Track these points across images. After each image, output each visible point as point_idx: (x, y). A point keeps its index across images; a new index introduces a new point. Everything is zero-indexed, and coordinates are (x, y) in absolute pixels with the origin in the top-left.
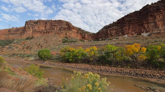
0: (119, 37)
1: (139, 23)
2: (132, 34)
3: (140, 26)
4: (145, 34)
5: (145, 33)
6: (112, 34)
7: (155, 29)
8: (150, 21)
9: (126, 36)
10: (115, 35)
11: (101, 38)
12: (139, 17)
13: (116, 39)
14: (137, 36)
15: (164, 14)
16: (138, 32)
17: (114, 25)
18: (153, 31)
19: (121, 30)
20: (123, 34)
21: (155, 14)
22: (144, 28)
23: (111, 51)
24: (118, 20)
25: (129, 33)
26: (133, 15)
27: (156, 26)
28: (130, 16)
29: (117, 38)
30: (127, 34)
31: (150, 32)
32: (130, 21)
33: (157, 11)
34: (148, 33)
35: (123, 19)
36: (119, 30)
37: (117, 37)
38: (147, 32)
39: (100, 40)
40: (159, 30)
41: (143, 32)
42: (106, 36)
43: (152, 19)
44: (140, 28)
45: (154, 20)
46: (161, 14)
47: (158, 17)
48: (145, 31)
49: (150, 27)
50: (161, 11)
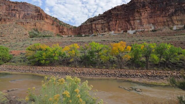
0: (105, 33)
1: (126, 18)
2: (118, 31)
3: (127, 22)
4: (131, 32)
5: (131, 30)
6: (97, 30)
7: (140, 27)
8: (136, 18)
9: (113, 32)
10: (100, 31)
11: (84, 33)
12: (126, 12)
13: (101, 35)
14: (123, 34)
15: (148, 11)
16: (124, 28)
17: (100, 18)
18: (138, 29)
19: (107, 25)
20: (110, 30)
21: (141, 10)
22: (130, 25)
23: (95, 50)
24: (104, 13)
25: (115, 29)
26: (121, 9)
27: (141, 24)
28: (118, 9)
29: (103, 35)
30: (113, 30)
31: (136, 30)
32: (118, 16)
33: (143, 8)
34: (134, 31)
35: (110, 11)
36: (105, 24)
37: (102, 32)
38: (133, 29)
39: (83, 35)
40: (144, 28)
41: (129, 30)
42: (90, 31)
43: (138, 15)
44: (127, 24)
45: (140, 17)
46: (147, 11)
47: (144, 14)
48: (131, 29)
49: (135, 24)
50: (146, 8)
